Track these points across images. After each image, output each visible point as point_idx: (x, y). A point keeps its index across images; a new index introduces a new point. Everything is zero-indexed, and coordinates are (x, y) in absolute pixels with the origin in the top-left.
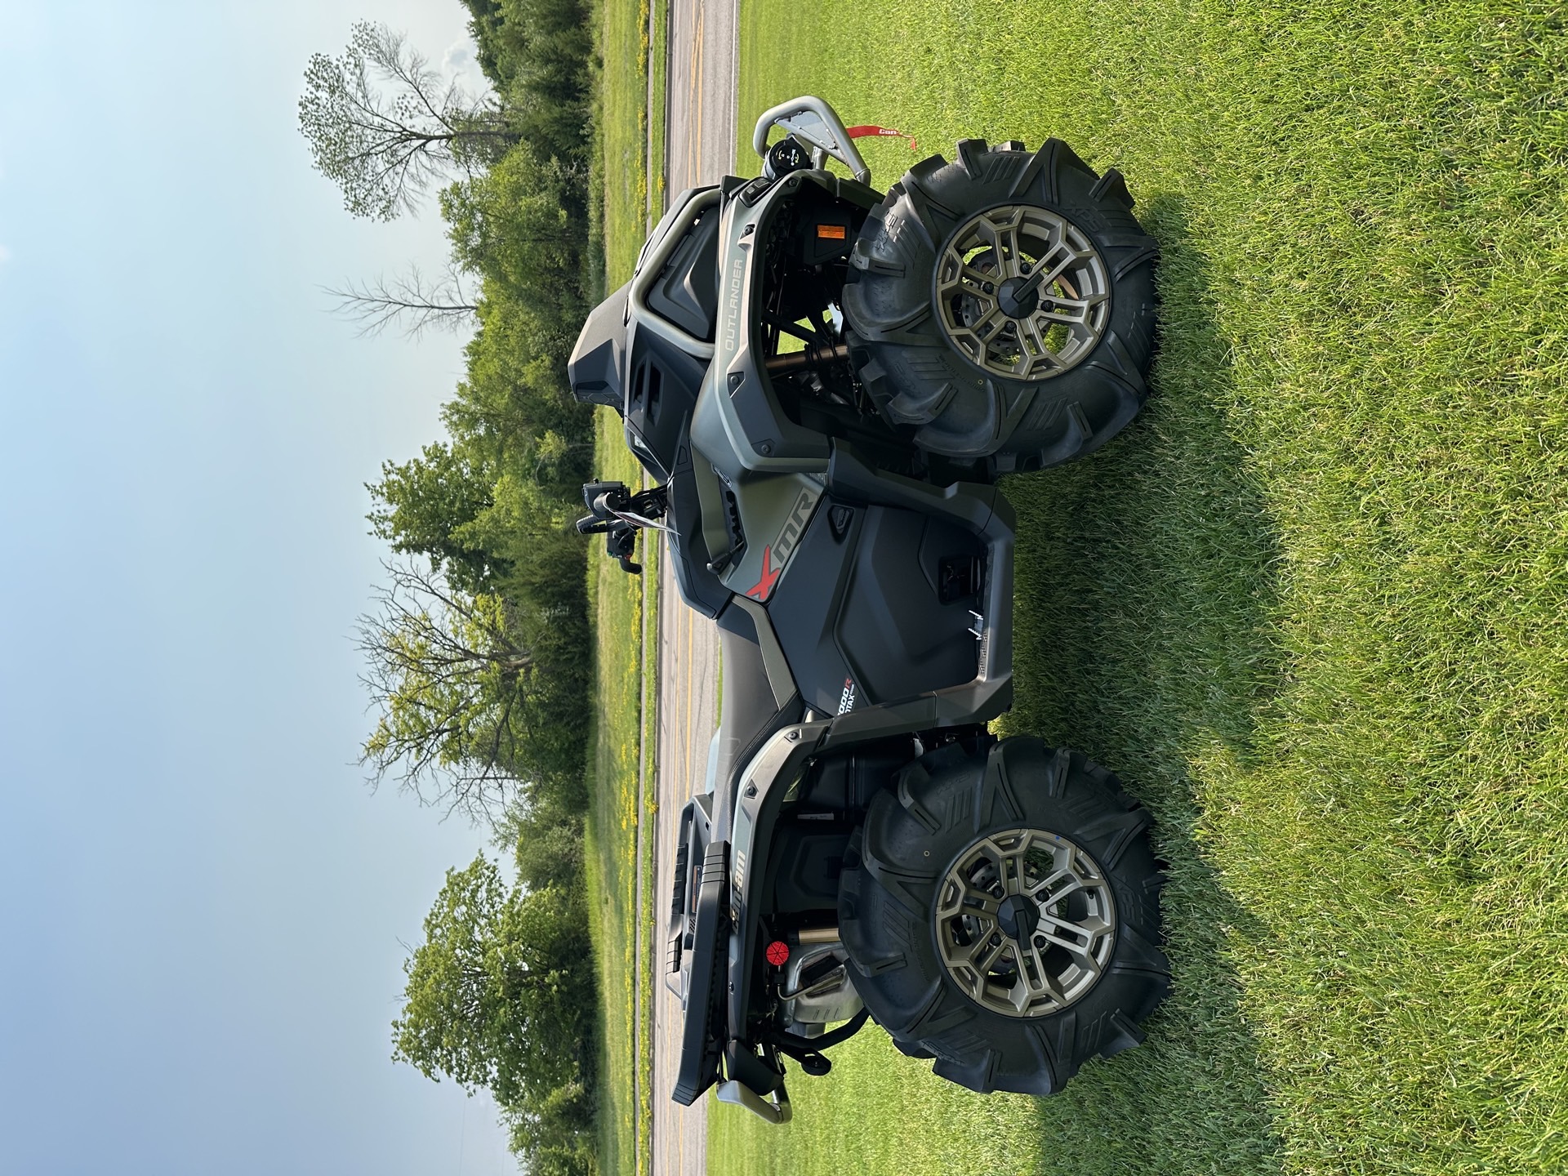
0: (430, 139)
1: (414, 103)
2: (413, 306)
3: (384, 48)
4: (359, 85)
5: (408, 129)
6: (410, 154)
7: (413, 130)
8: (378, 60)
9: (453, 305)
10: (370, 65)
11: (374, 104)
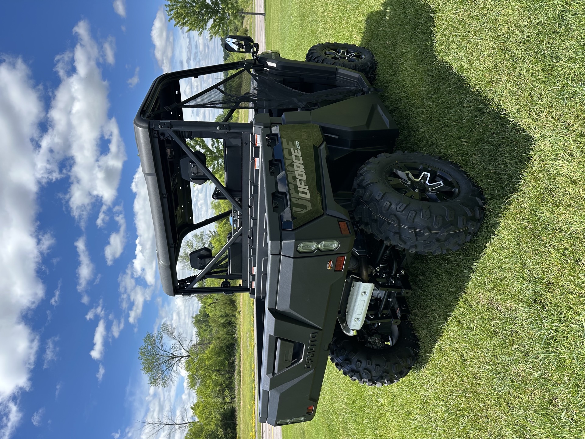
0: (182, 357)
1: (178, 346)
2: (169, 424)
3: (170, 330)
4: (160, 342)
5: (175, 355)
6: (175, 363)
7: (176, 355)
8: (168, 334)
9: (184, 422)
10: (165, 336)
11: (164, 347)
